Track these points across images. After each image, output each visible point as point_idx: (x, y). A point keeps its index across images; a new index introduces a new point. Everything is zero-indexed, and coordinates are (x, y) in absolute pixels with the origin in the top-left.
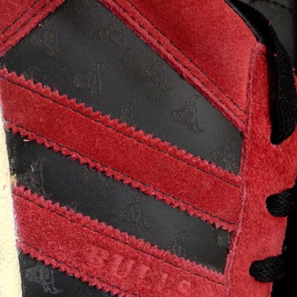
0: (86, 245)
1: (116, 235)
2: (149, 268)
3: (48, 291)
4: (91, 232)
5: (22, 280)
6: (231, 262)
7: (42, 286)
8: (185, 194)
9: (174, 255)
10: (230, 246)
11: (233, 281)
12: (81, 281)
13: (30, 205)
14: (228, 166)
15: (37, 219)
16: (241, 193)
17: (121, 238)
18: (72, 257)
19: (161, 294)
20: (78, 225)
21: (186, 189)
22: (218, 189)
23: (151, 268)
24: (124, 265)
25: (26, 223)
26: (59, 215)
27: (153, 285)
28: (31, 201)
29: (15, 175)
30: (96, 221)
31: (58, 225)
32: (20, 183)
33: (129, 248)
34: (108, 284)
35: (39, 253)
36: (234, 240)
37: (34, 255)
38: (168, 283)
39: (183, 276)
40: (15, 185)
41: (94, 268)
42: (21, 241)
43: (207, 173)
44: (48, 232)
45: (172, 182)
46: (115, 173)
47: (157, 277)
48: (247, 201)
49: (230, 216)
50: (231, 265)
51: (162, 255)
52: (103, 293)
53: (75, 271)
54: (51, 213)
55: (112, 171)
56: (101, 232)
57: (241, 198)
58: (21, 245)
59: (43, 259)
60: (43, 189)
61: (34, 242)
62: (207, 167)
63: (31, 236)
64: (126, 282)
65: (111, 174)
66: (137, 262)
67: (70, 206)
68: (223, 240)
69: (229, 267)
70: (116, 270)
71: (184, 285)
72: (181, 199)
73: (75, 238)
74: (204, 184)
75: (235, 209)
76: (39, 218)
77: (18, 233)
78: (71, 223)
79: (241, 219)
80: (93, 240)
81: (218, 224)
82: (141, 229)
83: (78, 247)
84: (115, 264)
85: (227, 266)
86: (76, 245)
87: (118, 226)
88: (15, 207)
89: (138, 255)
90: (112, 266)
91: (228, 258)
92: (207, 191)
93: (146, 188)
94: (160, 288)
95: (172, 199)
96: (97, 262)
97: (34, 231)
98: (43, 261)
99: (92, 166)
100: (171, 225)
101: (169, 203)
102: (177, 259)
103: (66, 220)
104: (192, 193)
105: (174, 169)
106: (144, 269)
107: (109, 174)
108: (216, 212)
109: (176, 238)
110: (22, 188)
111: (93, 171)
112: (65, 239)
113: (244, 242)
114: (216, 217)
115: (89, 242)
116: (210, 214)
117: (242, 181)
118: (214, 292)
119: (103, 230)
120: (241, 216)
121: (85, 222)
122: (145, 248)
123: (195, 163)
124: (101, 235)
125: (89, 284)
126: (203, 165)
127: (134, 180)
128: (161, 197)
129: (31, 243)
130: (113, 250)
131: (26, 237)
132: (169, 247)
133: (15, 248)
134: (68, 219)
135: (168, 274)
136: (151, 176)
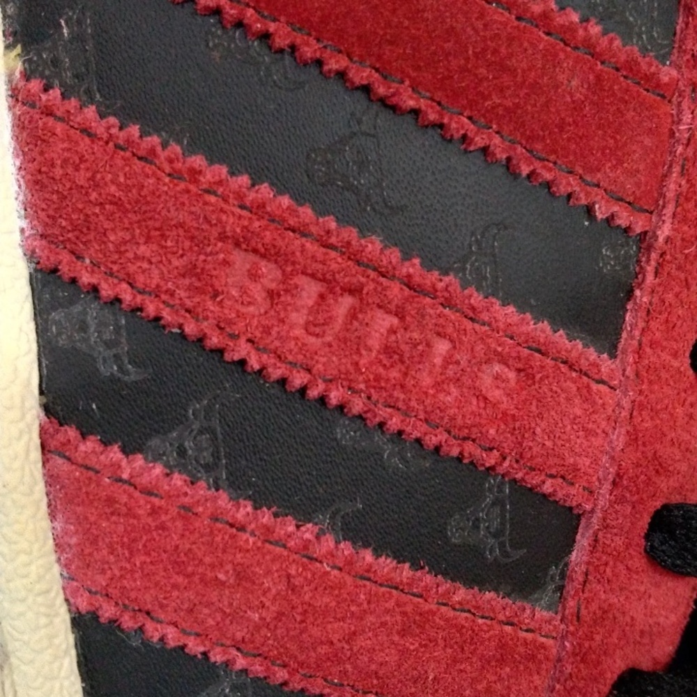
0: (216, 245)
1: (301, 220)
2: (395, 321)
3: (112, 374)
4: (228, 208)
5: (38, 342)
6: (636, 325)
7: (94, 360)
8: (506, 109)
9: (471, 290)
10: (637, 278)
11: (643, 381)
12: (203, 348)
13: (58, 131)
14: (640, 37)
15: (77, 169)
16: (676, 119)
17: (314, 229)
18: (175, 278)
19: (429, 398)
20: (193, 188)
21: (508, 93)
22: (606, 101)
23: (402, 318)
24: (325, 308)
25: (45, 181)
26: (140, 158)
27: (407, 368)
28: (61, 119)
29: (18, 49)
30: (244, 180)
31: (134, 186)
32: (32, 72)
33: (340, 260)
34: (279, 357)
35: (85, 265)
36: (648, 261)
37: (69, 270)
38: (451, 366)
39: (495, 351)
40: (17, 74)
41: (238, 311)
42: (35, 232)
43: (576, 48)
44: (107, 207)
45: (469, 71)
46: (299, 38)
47: (418, 344)
48: (692, 142)
49: (638, 185)
50: (637, 333)
51: (434, 286)
52: (264, 384)
53: (185, 317)
54: (115, 152)
55: (289, 32)
56: (258, 209)
57: (674, 133)
58: (35, 243)
59: (94, 281)
60: (95, 88)
61: (70, 235)
62: (576, 31)
63: (60, 216)
64: (329, 355)
65: (287, 42)
66: (361, 300)
67: (170, 137)
68: (616, 258)
69: (632, 338)
70: (302, 321)
71: (497, 377)
72: (494, 126)
73: (184, 222)
74: (565, 82)
75: (655, 165)
76: (82, 166)
77: (26, 210)
78: (170, 182)
79: (670, 195)
80: (235, 232)
81: (603, 209)
82: (374, 209)
83: (191, 248)
84: (299, 303)
85: (624, 335)
86: (187, 244)
87: (307, 197)
88: (16, 138)
89: (363, 280)
90: (289, 308)
91: (628, 314)
92: (573, 102)
93: (390, 88)
94: (427, 381)
95: (467, 124)
96: (249, 296)
97: (70, 204)
98: (95, 289)
99: (232, 16)
100: (463, 204)
101: (456, 136)
102: (477, 299)
103: (159, 172)
104: (529, 108)
105: (474, 29)
106: (381, 322)
107: (280, 42)
108: (599, 170)
109: (477, 240)
110: (35, 85)
111: (235, 33)
112: (157, 225)
113: (679, 268)
114: (598, 186)
115: (223, 237)
116: (581, 178)
117: (680, 83)
118: (586, 406)
119: (262, 206)
120: (672, 186)
121: (212, 180)
122: (385, 262)
123: (540, 16)
124: (258, 220)
125: (226, 354)
126: (562, 22)
127: (355, 62)
128: (432, 117)
129: (61, 238)
130: (294, 263)
131: (47, 220)
132: (456, 266)
133: (20, 252)
134: (164, 172)
135: (451, 341)
136: (404, 50)
